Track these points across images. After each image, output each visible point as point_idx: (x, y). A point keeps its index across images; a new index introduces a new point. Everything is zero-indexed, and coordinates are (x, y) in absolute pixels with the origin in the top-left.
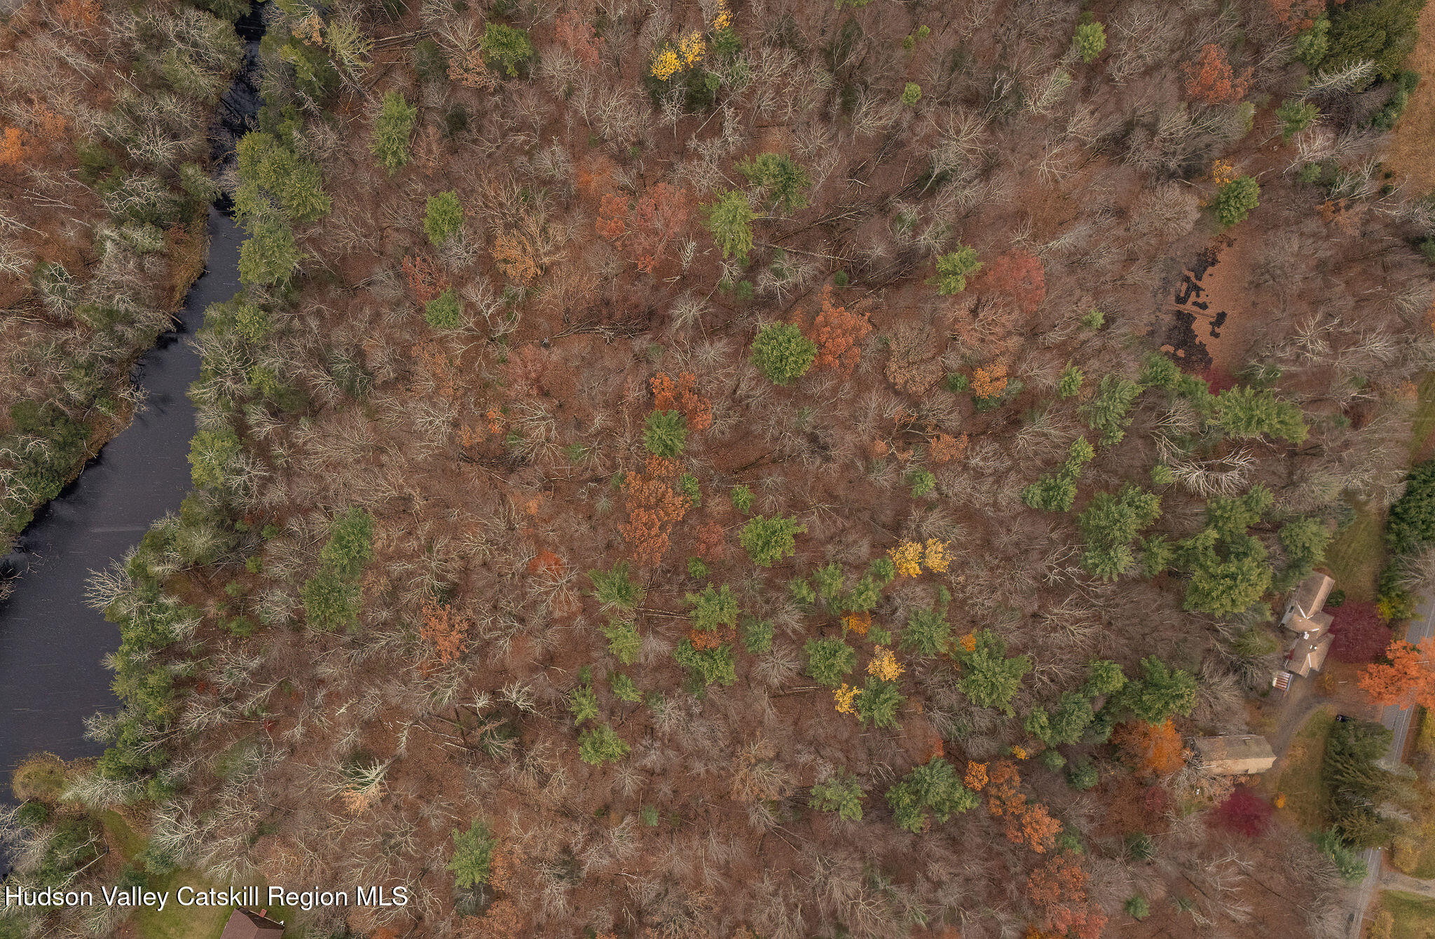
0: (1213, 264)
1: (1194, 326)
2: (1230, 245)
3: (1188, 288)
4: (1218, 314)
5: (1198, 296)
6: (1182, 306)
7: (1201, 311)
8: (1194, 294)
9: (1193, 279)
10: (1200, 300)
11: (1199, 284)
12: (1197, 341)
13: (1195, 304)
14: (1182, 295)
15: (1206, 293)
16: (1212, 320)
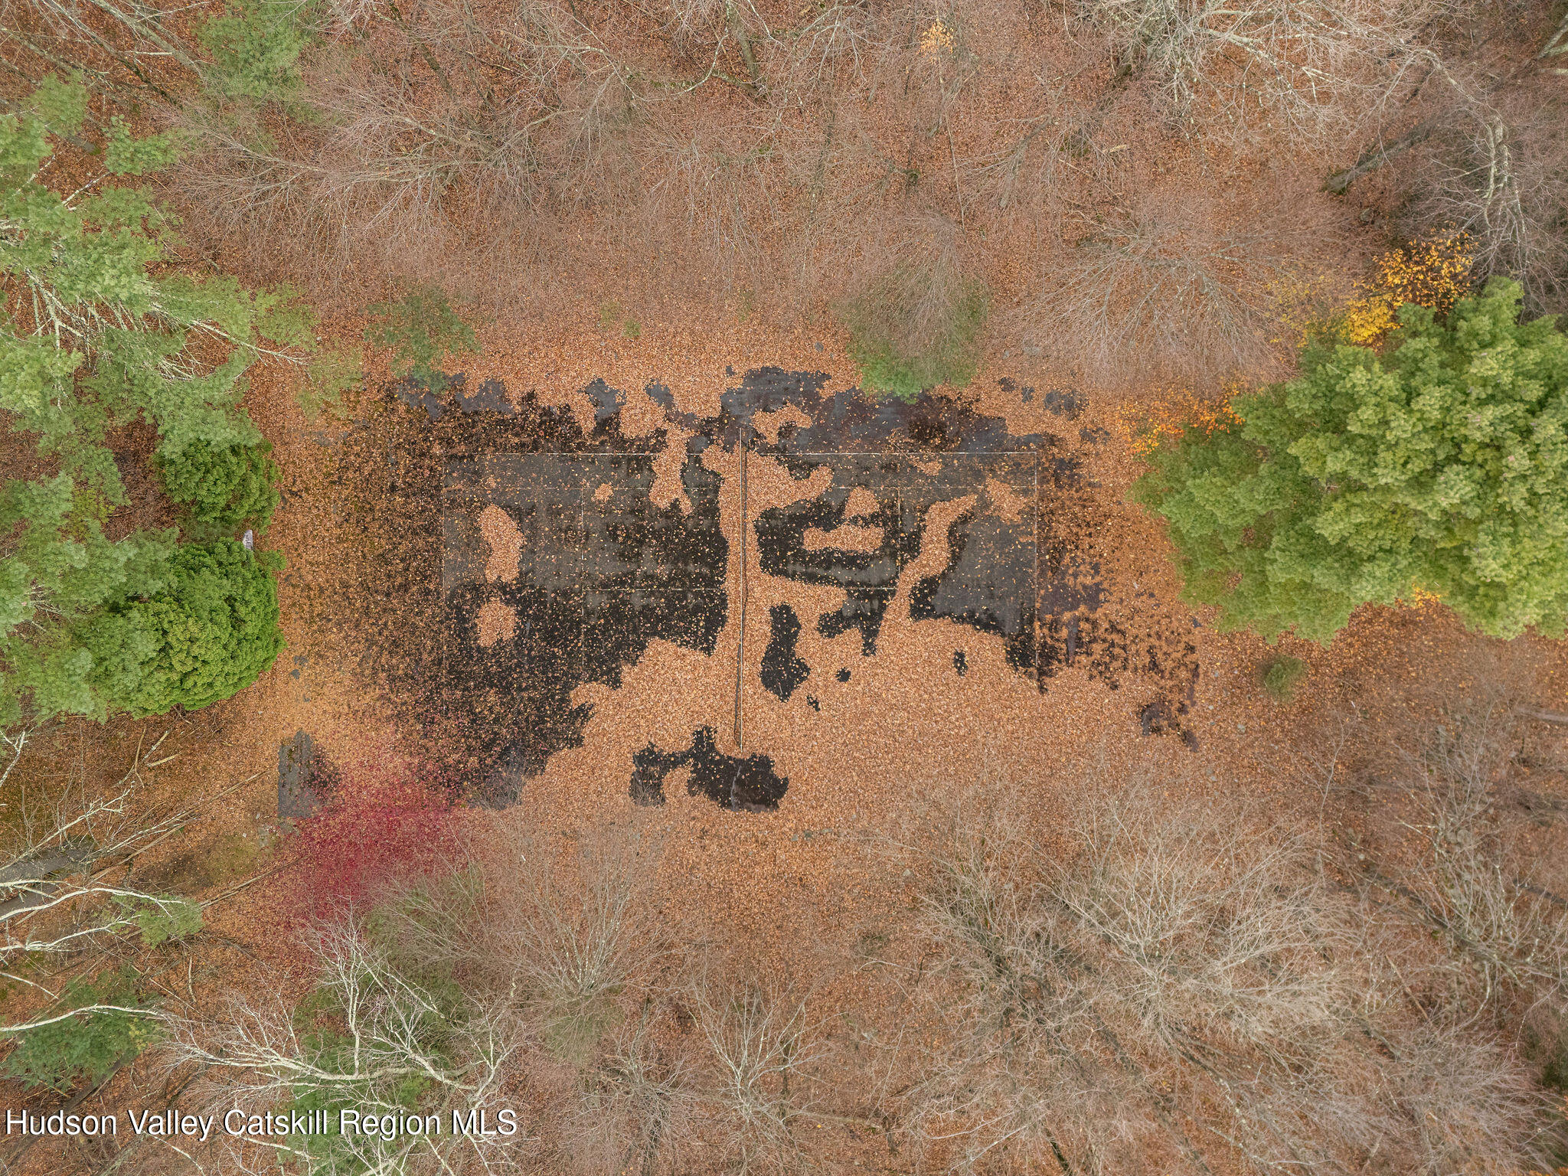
0: (1020, 655)
1: (661, 651)
2: (1151, 715)
3: (851, 560)
4: (765, 763)
5: (832, 625)
6: (755, 556)
7: (752, 668)
8: (834, 599)
9: (911, 576)
10: (809, 645)
11: (898, 607)
12: (584, 693)
13: (784, 621)
14: (813, 540)
15: (859, 664)
16: (723, 744)
